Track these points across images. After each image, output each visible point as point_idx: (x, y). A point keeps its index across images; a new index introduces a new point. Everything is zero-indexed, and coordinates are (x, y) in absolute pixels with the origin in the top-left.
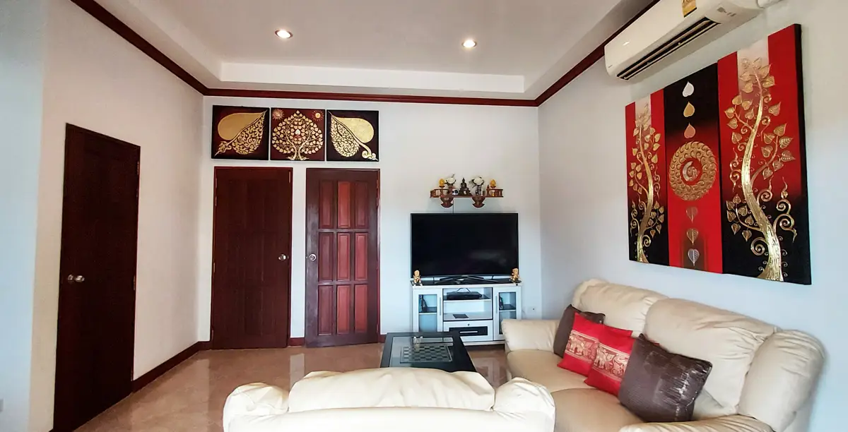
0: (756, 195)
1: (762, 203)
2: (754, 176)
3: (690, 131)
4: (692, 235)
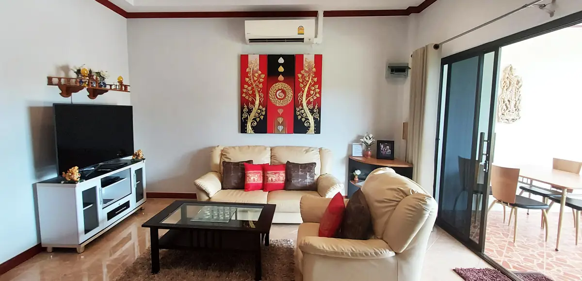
0: (307, 106)
1: (309, 109)
2: (307, 101)
3: (281, 78)
4: (280, 120)
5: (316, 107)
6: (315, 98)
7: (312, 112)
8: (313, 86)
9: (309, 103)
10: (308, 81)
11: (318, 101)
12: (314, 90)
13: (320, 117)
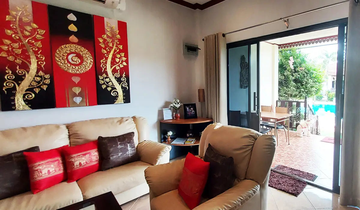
0: (113, 75)
1: (115, 78)
2: (112, 68)
4: (77, 90)
5: (124, 75)
6: (122, 66)
7: (119, 80)
8: (119, 53)
9: (114, 71)
10: (112, 48)
11: (126, 69)
12: (120, 58)
13: (128, 86)
